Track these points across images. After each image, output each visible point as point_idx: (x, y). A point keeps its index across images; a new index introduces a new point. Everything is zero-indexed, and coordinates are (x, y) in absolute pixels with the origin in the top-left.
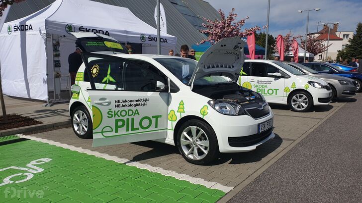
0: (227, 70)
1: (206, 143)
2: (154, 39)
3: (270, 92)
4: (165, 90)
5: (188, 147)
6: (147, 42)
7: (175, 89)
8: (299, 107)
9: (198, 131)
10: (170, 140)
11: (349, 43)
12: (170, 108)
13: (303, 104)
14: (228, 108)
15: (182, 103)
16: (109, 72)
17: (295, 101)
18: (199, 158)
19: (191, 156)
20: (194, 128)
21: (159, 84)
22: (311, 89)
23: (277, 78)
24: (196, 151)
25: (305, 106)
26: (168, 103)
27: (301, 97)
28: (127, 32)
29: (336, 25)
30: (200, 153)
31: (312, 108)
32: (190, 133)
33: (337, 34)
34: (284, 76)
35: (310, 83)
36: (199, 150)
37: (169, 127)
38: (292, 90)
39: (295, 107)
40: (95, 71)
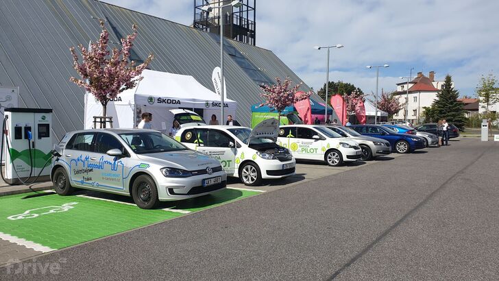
0: (269, 135)
1: (256, 174)
2: (216, 105)
3: (312, 151)
4: (234, 147)
5: (246, 177)
6: (211, 107)
7: (239, 146)
8: (333, 162)
9: (251, 168)
10: (236, 175)
11: (437, 99)
12: (237, 156)
13: (336, 160)
14: (267, 156)
15: (243, 153)
16: (199, 136)
17: (330, 158)
18: (251, 182)
19: (247, 182)
20: (249, 167)
21: (231, 143)
22: (341, 149)
23: (317, 140)
24: (250, 179)
25: (337, 162)
26: (235, 154)
27: (334, 154)
28: (194, 100)
29: (432, 73)
30: (252, 180)
31: (342, 163)
32: (247, 170)
33: (434, 84)
34: (321, 138)
35: (341, 143)
36: (252, 178)
37: (236, 167)
38: (327, 149)
39: (330, 163)
40: (189, 136)
